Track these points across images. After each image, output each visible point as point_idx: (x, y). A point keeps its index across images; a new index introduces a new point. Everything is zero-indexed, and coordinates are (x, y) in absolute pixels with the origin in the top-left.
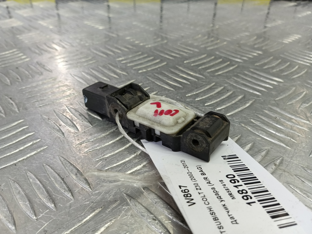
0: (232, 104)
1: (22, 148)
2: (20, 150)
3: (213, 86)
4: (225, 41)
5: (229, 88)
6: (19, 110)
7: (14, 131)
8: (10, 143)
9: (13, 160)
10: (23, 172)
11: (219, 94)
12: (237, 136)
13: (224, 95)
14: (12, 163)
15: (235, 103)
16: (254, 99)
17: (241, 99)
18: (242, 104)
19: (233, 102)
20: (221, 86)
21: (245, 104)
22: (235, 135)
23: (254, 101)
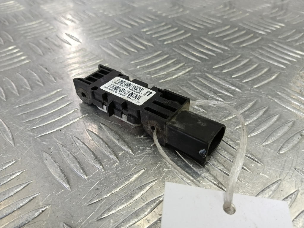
0: (259, 77)
1: (65, 115)
2: (63, 117)
3: (239, 58)
4: (247, 12)
5: (255, 60)
6: (55, 79)
7: (54, 99)
8: (52, 110)
9: (58, 127)
10: (69, 137)
11: (245, 66)
12: (265, 108)
13: (249, 68)
14: (58, 129)
15: (261, 76)
16: (279, 72)
17: (266, 72)
18: (268, 77)
19: (260, 74)
20: (246, 58)
21: (271, 76)
22: (262, 107)
23: (280, 74)
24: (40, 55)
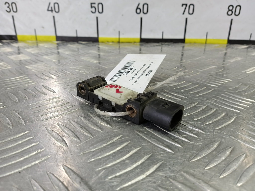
0: (218, 120)
1: (27, 157)
2: (25, 159)
3: (197, 105)
4: (198, 72)
5: (212, 106)
6: (25, 123)
7: (20, 141)
8: (15, 151)
9: (17, 168)
10: (27, 180)
11: (204, 111)
12: (230, 148)
13: (208, 113)
14: (17, 171)
15: (220, 119)
16: (236, 116)
17: (224, 116)
18: (227, 120)
19: (219, 118)
20: (204, 105)
21: (230, 120)
22: (228, 147)
23: (237, 118)
24: (16, 102)
